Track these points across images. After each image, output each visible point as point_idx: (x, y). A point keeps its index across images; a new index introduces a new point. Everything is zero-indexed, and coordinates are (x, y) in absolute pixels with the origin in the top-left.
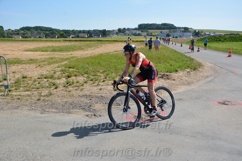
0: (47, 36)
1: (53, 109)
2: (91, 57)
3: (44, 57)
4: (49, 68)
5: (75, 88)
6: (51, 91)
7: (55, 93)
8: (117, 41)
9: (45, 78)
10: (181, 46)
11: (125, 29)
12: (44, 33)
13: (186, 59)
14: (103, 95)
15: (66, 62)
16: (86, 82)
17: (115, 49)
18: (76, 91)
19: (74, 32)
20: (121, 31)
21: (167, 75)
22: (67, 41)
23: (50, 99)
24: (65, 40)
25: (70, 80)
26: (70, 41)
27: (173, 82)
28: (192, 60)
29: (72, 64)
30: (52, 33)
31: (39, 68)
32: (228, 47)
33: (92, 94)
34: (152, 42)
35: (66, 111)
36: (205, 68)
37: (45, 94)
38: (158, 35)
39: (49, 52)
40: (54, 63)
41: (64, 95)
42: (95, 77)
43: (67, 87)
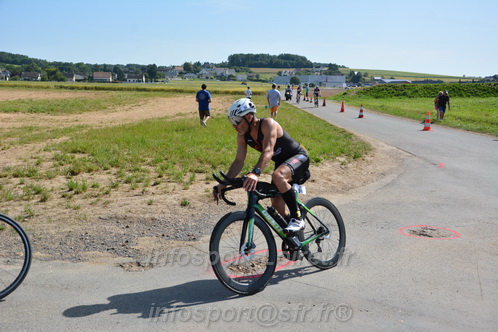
0: (14, 75)
2: (124, 126)
3: (6, 125)
4: (23, 151)
5: (90, 201)
6: (33, 208)
7: (42, 211)
8: (181, 91)
9: (16, 176)
10: (324, 105)
11: (198, 64)
12: (8, 68)
13: (336, 134)
14: (156, 216)
15: (65, 138)
16: (114, 186)
17: (178, 109)
18: (92, 208)
19: (81, 68)
20: (189, 69)
22: (66, 88)
23: (29, 226)
24: (61, 87)
25: (78, 180)
26: (72, 88)
27: (310, 185)
28: (349, 136)
29: (81, 143)
30: (27, 70)
32: (422, 110)
33: (129, 215)
35: (68, 256)
36: (378, 154)
37: (17, 214)
38: (272, 80)
39: (21, 115)
40: (35, 139)
41: (63, 216)
42: (135, 174)
43: (70, 198)
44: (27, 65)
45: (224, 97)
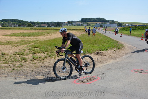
0: (19, 26)
1: (23, 76)
2: (49, 40)
3: (16, 40)
4: (21, 47)
5: (39, 61)
6: (22, 63)
7: (25, 65)
9: (18, 54)
10: (110, 33)
11: (72, 21)
12: (17, 24)
13: (113, 42)
15: (32, 44)
16: (46, 57)
18: (39, 64)
19: (38, 23)
20: (69, 23)
21: (101, 53)
22: (33, 29)
23: (21, 69)
24: (32, 29)
25: (36, 56)
26: (35, 29)
27: (104, 57)
28: (117, 42)
29: (37, 45)
30: (23, 24)
31: (13, 47)
32: (141, 34)
33: (50, 65)
34: (90, 30)
35: (32, 77)
36: (126, 48)
37: (18, 65)
38: (94, 26)
39: (20, 37)
40: (24, 44)
41: (31, 66)
42: (52, 54)
43: (33, 61)
44: (22, 23)
45: (80, 31)
